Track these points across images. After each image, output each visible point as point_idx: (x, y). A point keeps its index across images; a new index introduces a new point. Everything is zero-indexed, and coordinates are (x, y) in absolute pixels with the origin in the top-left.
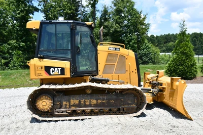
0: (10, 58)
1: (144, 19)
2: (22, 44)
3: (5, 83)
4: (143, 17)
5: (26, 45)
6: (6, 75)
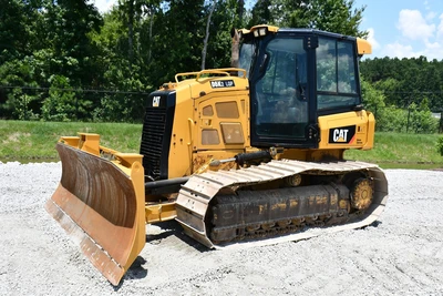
0: (40, 91)
1: (357, 19)
2: (72, 61)
3: (42, 151)
4: (353, 15)
5: (81, 64)
6: (41, 132)
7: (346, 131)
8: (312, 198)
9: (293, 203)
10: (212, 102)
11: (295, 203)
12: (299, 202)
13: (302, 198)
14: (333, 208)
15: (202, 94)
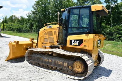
7: (78, 41)
8: (57, 61)
9: (50, 61)
10: (46, 32)
11: (51, 61)
12: (52, 61)
13: (53, 60)
14: (65, 67)
15: (44, 30)
